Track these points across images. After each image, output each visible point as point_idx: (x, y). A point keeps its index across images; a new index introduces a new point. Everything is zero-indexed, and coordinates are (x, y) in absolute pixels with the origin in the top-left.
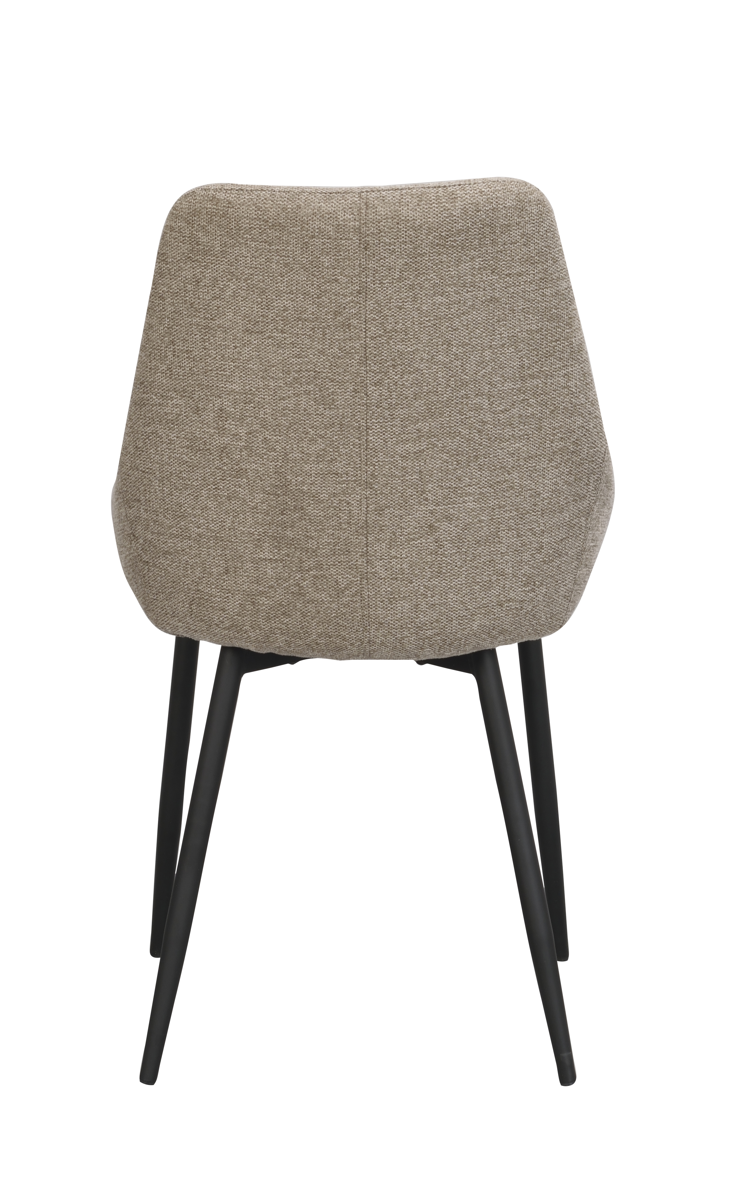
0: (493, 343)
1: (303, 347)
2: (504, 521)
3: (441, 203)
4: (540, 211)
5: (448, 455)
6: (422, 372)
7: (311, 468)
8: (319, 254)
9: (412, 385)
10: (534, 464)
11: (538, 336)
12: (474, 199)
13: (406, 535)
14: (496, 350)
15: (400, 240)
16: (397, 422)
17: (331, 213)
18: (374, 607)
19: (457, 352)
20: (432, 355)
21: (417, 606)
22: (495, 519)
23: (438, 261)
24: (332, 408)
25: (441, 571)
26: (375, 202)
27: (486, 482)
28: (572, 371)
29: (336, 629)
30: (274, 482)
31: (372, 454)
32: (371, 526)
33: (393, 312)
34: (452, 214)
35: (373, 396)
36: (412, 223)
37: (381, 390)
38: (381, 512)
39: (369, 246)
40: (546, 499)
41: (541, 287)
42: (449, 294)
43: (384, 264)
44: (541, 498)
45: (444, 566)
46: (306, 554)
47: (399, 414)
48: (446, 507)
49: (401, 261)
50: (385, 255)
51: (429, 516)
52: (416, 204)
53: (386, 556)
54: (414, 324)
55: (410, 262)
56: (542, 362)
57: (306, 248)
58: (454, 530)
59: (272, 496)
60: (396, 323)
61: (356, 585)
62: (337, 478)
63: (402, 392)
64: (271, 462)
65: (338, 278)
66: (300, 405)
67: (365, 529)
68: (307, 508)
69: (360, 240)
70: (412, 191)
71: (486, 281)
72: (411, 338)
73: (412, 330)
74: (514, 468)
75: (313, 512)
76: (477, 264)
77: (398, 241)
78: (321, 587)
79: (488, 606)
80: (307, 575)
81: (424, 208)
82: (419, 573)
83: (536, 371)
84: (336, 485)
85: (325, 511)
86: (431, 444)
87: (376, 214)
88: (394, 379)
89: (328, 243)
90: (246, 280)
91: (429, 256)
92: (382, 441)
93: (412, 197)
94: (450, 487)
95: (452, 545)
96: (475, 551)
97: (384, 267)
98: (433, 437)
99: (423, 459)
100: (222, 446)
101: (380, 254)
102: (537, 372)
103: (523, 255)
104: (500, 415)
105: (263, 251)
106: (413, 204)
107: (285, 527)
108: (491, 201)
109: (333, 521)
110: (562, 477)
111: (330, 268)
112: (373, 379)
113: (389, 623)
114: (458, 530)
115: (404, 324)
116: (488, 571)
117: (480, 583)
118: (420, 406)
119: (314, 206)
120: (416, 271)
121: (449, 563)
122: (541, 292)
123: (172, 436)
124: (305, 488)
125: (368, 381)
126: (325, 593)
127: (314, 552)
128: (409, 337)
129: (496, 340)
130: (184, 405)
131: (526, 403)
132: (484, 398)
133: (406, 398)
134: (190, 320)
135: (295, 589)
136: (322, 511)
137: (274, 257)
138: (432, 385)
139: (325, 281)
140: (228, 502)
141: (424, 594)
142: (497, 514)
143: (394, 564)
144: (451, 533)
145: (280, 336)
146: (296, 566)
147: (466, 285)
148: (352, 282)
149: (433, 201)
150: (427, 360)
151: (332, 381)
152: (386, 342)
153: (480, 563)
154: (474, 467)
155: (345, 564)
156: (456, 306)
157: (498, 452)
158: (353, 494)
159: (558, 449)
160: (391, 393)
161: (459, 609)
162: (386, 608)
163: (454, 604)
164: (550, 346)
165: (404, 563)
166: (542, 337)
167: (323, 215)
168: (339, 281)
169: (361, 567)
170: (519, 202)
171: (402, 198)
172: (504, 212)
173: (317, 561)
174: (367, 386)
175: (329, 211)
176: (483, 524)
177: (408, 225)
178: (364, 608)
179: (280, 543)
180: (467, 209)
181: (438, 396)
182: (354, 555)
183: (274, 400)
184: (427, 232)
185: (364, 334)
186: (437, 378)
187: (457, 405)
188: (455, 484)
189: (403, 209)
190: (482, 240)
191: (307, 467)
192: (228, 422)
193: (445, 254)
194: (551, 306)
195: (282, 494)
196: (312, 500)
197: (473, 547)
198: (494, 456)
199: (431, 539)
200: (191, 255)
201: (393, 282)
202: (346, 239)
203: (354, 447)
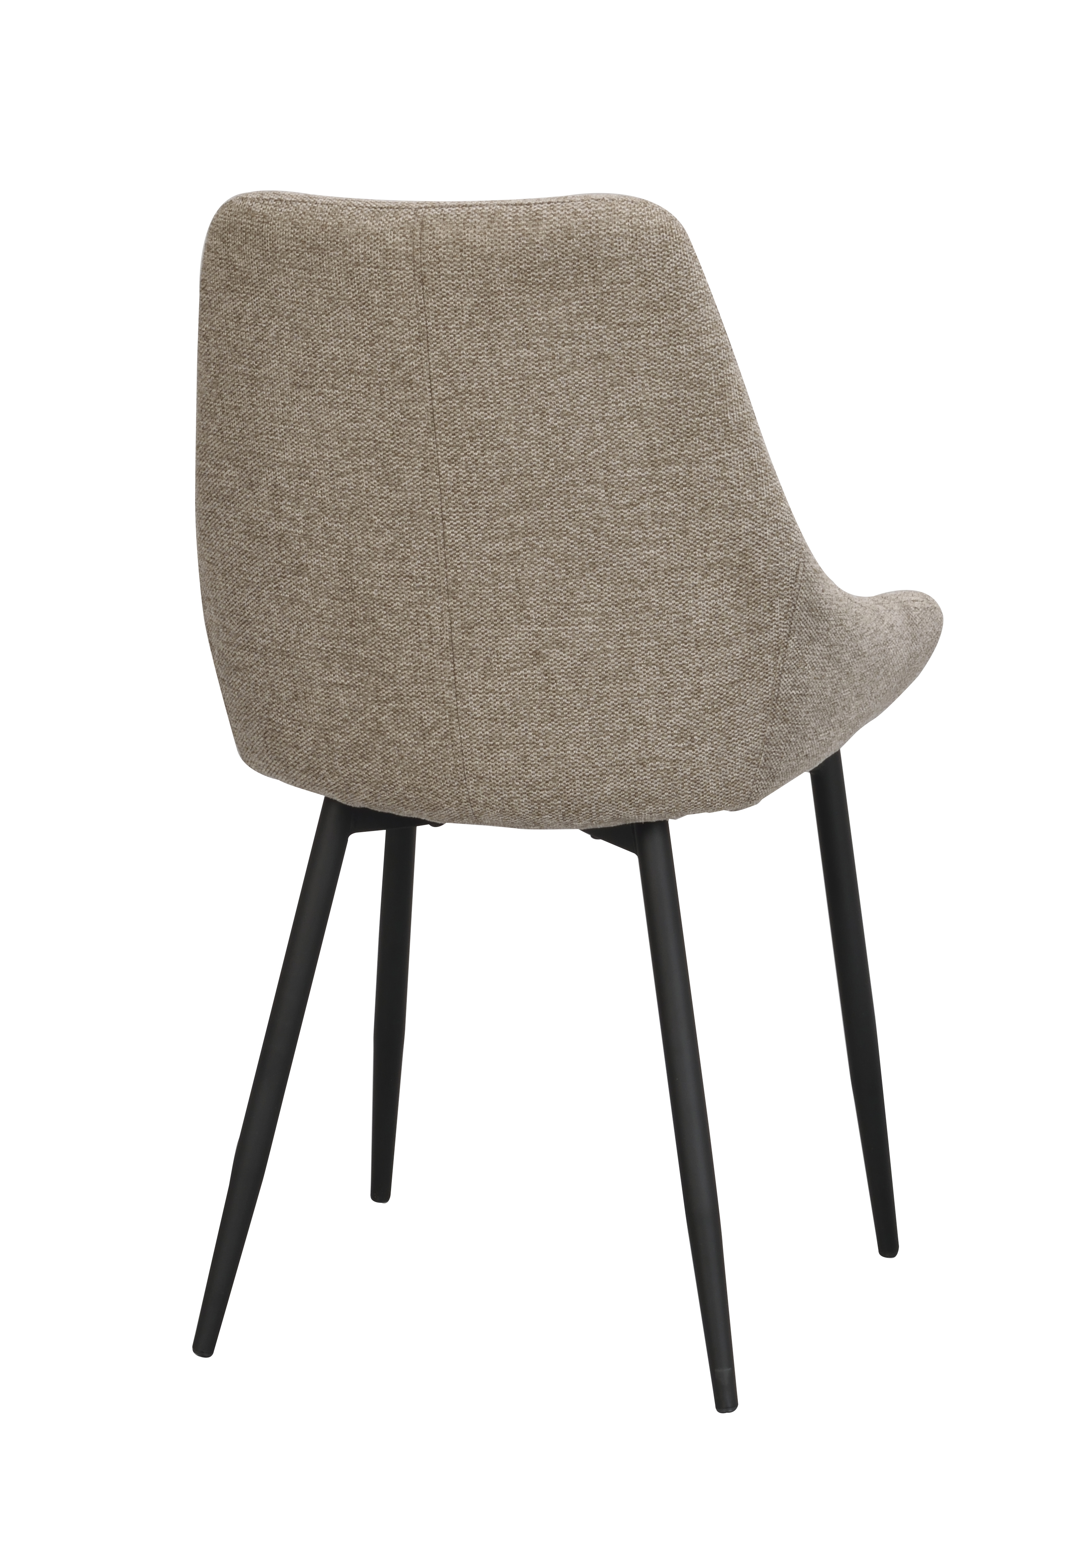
0: (606, 415)
1: (359, 408)
2: (639, 653)
3: (520, 226)
4: (663, 241)
5: (553, 560)
6: (509, 449)
7: (379, 567)
8: (367, 287)
9: (497, 464)
10: (679, 579)
11: (672, 408)
12: (565, 222)
13: (505, 663)
14: (611, 424)
15: (465, 273)
16: (481, 512)
17: (378, 234)
18: (469, 755)
19: (556, 424)
20: (520, 426)
21: (525, 757)
22: (626, 649)
23: (518, 302)
24: (399, 490)
25: (555, 714)
26: (434, 221)
27: (609, 598)
28: (730, 458)
29: (425, 780)
30: (339, 584)
31: (452, 553)
32: (458, 648)
33: (464, 367)
34: (534, 240)
35: (447, 476)
36: (479, 250)
37: (457, 469)
38: (470, 631)
39: (426, 279)
40: (702, 627)
41: (672, 342)
42: (538, 346)
43: (448, 303)
44: (694, 625)
45: (558, 708)
46: (382, 680)
47: (483, 502)
48: (556, 629)
49: (470, 300)
50: (448, 292)
51: (533, 640)
52: (486, 226)
53: (480, 689)
54: (493, 384)
55: (482, 302)
56: (682, 442)
57: (351, 279)
58: (569, 660)
59: (338, 602)
60: (469, 382)
61: (445, 724)
62: (411, 582)
63: (484, 473)
64: (334, 557)
65: (393, 319)
66: (360, 484)
67: (450, 652)
68: (379, 620)
69: (414, 271)
70: (483, 209)
71: (590, 331)
72: (491, 403)
73: (491, 392)
74: (649, 582)
75: (386, 625)
76: (574, 308)
77: (463, 274)
78: (402, 724)
79: (624, 764)
80: (386, 708)
81: (495, 231)
82: (526, 715)
83: (673, 455)
84: (412, 591)
85: (401, 624)
86: (528, 544)
87: (434, 238)
88: (472, 456)
89: (376, 273)
90: (288, 318)
91: (506, 294)
92: (464, 537)
93: (482, 217)
94: (559, 603)
95: (567, 680)
96: (601, 689)
97: (448, 307)
98: (530, 535)
99: (519, 564)
100: (279, 533)
101: (441, 290)
102: (676, 456)
103: (640, 298)
104: (624, 511)
105: (303, 281)
106: (481, 226)
107: (356, 643)
108: (589, 225)
109: (411, 638)
110: (725, 599)
111: (382, 306)
112: (445, 454)
113: (490, 777)
114: (575, 661)
115: (480, 384)
116: (621, 717)
117: (611, 732)
118: (510, 492)
119: (358, 225)
120: (490, 315)
121: (564, 703)
122: (672, 349)
123: (230, 517)
124: (374, 593)
125: (440, 457)
126: (409, 733)
127: (391, 678)
128: (488, 401)
129: (611, 411)
130: (238, 477)
131: (661, 497)
132: (598, 487)
133: (491, 482)
134: (235, 367)
135: (372, 725)
136: (397, 624)
137: (315, 289)
138: (524, 465)
139: (378, 323)
140: (291, 607)
141: (534, 743)
142: (629, 643)
143: (491, 701)
144: (565, 663)
145: (331, 393)
146: (372, 696)
147: (561, 336)
148: (409, 326)
149: (509, 222)
150: (515, 433)
151: (396, 455)
152: (458, 406)
153: (609, 707)
154: (592, 577)
155: (429, 696)
156: (549, 362)
157: (625, 560)
158: (432, 605)
159: (716, 560)
160: (471, 473)
161: (583, 766)
162: (485, 758)
163: (576, 758)
164: (691, 422)
165: (504, 700)
166: (679, 410)
167: (368, 236)
168: (394, 324)
169: (448, 701)
170: (632, 228)
171: (468, 218)
172: (609, 240)
173: (395, 690)
174: (439, 463)
175: (375, 231)
176: (609, 655)
177: (474, 253)
178: (457, 756)
179: (351, 663)
180: (555, 235)
181: (532, 480)
182: (440, 685)
183: (331, 476)
184: (500, 263)
185: (430, 394)
186: (530, 457)
187: (561, 494)
188: (565, 599)
189: (468, 232)
190: (578, 276)
191: (375, 566)
192: (284, 502)
193: (527, 293)
194: (690, 369)
195: (349, 599)
196: (385, 610)
197: (597, 684)
198: (618, 565)
199: (538, 670)
200: (229, 283)
201: (461, 327)
202: (397, 268)
203: (429, 543)
